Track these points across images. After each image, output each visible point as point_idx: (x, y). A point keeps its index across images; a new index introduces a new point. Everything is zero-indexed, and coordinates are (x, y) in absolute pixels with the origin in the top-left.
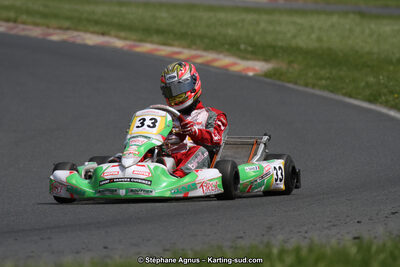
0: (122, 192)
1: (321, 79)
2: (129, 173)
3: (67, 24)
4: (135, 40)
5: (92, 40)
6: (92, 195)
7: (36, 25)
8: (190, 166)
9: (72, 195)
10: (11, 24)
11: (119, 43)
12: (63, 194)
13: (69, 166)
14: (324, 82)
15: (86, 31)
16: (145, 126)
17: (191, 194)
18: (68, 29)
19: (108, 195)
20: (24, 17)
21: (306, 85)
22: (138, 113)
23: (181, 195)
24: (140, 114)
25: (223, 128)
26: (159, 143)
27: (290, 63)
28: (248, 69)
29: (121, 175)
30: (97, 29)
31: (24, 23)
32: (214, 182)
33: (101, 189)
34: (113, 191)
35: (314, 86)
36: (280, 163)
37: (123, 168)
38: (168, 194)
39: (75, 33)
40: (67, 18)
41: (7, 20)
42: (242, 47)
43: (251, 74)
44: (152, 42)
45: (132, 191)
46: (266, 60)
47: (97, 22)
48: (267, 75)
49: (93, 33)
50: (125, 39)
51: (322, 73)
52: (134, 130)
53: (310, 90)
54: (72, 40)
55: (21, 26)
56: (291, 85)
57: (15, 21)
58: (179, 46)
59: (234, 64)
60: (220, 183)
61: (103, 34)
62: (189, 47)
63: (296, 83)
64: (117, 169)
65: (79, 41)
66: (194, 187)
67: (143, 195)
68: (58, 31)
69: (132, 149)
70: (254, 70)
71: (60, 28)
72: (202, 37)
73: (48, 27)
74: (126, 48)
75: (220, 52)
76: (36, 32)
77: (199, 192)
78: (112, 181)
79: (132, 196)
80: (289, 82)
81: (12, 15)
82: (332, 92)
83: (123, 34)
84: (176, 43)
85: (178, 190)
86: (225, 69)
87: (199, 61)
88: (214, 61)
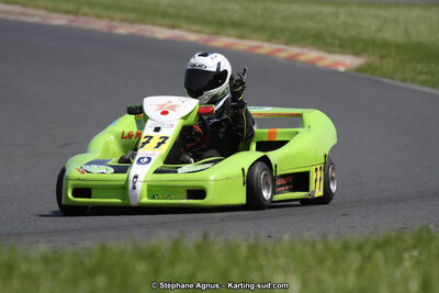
1: (420, 73)
3: (132, 16)
4: (209, 34)
5: (162, 33)
7: (99, 17)
10: (71, 17)
11: (193, 37)
14: (423, 77)
15: (154, 24)
18: (133, 22)
20: (85, 9)
21: (404, 80)
27: (383, 57)
28: (338, 64)
30: (167, 21)
31: (86, 15)
35: (413, 81)
39: (143, 27)
40: (133, 10)
41: (67, 12)
42: (329, 40)
43: (342, 69)
44: (228, 35)
46: (357, 54)
47: (165, 15)
48: (360, 70)
49: (161, 25)
50: (198, 32)
51: (419, 66)
53: (409, 85)
54: (141, 33)
55: (83, 19)
56: (387, 81)
57: (76, 13)
58: (257, 39)
59: (321, 59)
61: (173, 27)
62: (269, 40)
63: (392, 78)
65: (148, 34)
68: (123, 24)
70: (343, 64)
71: (125, 20)
72: (282, 30)
73: (112, 19)
74: (200, 43)
75: (304, 46)
76: (100, 25)
80: (386, 77)
81: (72, 6)
83: (195, 27)
84: (254, 36)
86: (311, 63)
87: (283, 55)
88: (298, 55)
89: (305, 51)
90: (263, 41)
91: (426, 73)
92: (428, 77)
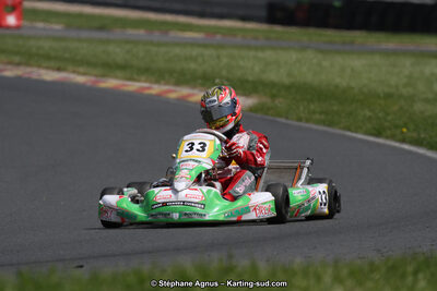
0: (176, 216)
1: (314, 112)
2: (182, 196)
3: (17, 59)
4: (96, 76)
5: (49, 76)
6: (144, 219)
8: (238, 189)
9: (122, 219)
11: (80, 79)
12: (113, 218)
13: (117, 191)
14: (317, 116)
15: (39, 66)
16: (194, 150)
17: (245, 218)
18: (19, 64)
19: (161, 218)
21: (300, 120)
22: (186, 137)
23: (235, 219)
24: (188, 138)
25: (264, 150)
26: (209, 167)
29: (173, 198)
30: (52, 64)
32: (267, 206)
33: (153, 212)
34: (166, 215)
35: (307, 121)
36: (323, 187)
37: (176, 192)
38: (221, 218)
39: (29, 69)
40: (17, 53)
42: (218, 81)
44: (116, 77)
45: (186, 214)
46: (247, 94)
47: (48, 57)
48: (252, 110)
49: (47, 68)
50: (84, 74)
51: (312, 107)
52: (183, 154)
53: (303, 124)
54: (27, 76)
56: (283, 120)
58: (146, 81)
60: (273, 206)
61: (59, 69)
62: (157, 82)
63: (287, 118)
64: (170, 192)
65: (35, 76)
66: (247, 210)
67: (197, 218)
68: (9, 67)
69: (184, 172)
71: (10, 63)
72: (170, 72)
74: (89, 84)
75: (194, 87)
77: (252, 216)
78: (165, 204)
79: (185, 219)
80: (281, 116)
82: (329, 125)
83: (81, 69)
84: (143, 78)
85: (232, 214)
87: (173, 96)
88: (190, 95)
89: (195, 91)
90: (151, 82)
91: (321, 113)
92: (323, 117)
